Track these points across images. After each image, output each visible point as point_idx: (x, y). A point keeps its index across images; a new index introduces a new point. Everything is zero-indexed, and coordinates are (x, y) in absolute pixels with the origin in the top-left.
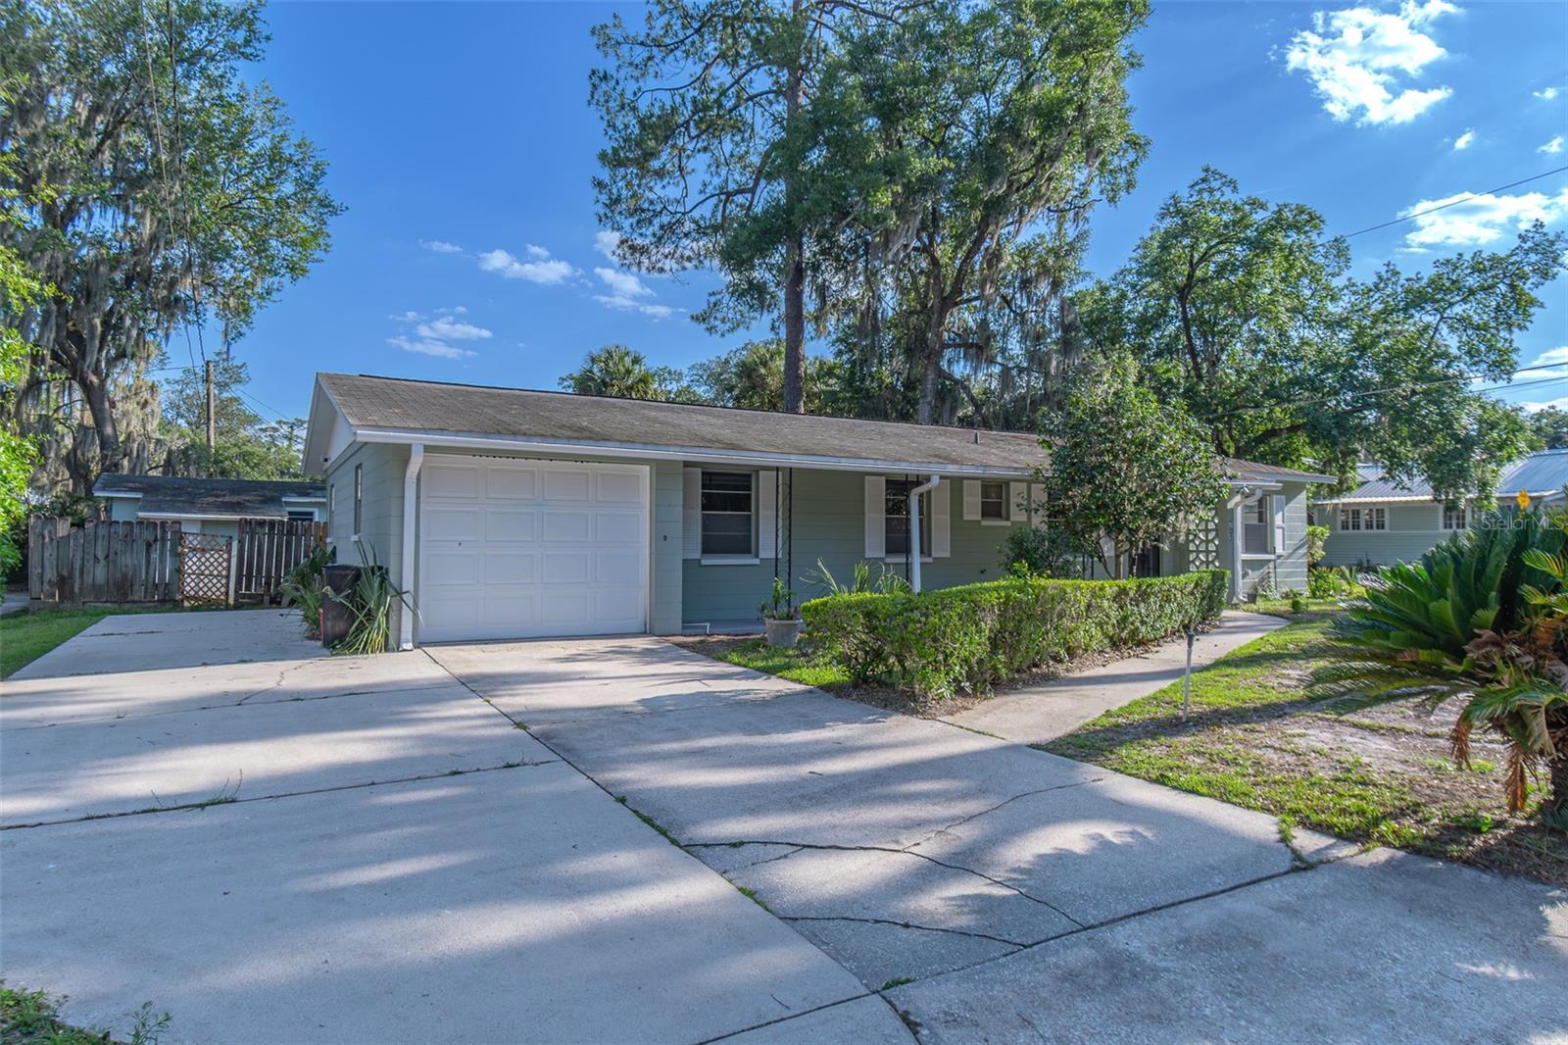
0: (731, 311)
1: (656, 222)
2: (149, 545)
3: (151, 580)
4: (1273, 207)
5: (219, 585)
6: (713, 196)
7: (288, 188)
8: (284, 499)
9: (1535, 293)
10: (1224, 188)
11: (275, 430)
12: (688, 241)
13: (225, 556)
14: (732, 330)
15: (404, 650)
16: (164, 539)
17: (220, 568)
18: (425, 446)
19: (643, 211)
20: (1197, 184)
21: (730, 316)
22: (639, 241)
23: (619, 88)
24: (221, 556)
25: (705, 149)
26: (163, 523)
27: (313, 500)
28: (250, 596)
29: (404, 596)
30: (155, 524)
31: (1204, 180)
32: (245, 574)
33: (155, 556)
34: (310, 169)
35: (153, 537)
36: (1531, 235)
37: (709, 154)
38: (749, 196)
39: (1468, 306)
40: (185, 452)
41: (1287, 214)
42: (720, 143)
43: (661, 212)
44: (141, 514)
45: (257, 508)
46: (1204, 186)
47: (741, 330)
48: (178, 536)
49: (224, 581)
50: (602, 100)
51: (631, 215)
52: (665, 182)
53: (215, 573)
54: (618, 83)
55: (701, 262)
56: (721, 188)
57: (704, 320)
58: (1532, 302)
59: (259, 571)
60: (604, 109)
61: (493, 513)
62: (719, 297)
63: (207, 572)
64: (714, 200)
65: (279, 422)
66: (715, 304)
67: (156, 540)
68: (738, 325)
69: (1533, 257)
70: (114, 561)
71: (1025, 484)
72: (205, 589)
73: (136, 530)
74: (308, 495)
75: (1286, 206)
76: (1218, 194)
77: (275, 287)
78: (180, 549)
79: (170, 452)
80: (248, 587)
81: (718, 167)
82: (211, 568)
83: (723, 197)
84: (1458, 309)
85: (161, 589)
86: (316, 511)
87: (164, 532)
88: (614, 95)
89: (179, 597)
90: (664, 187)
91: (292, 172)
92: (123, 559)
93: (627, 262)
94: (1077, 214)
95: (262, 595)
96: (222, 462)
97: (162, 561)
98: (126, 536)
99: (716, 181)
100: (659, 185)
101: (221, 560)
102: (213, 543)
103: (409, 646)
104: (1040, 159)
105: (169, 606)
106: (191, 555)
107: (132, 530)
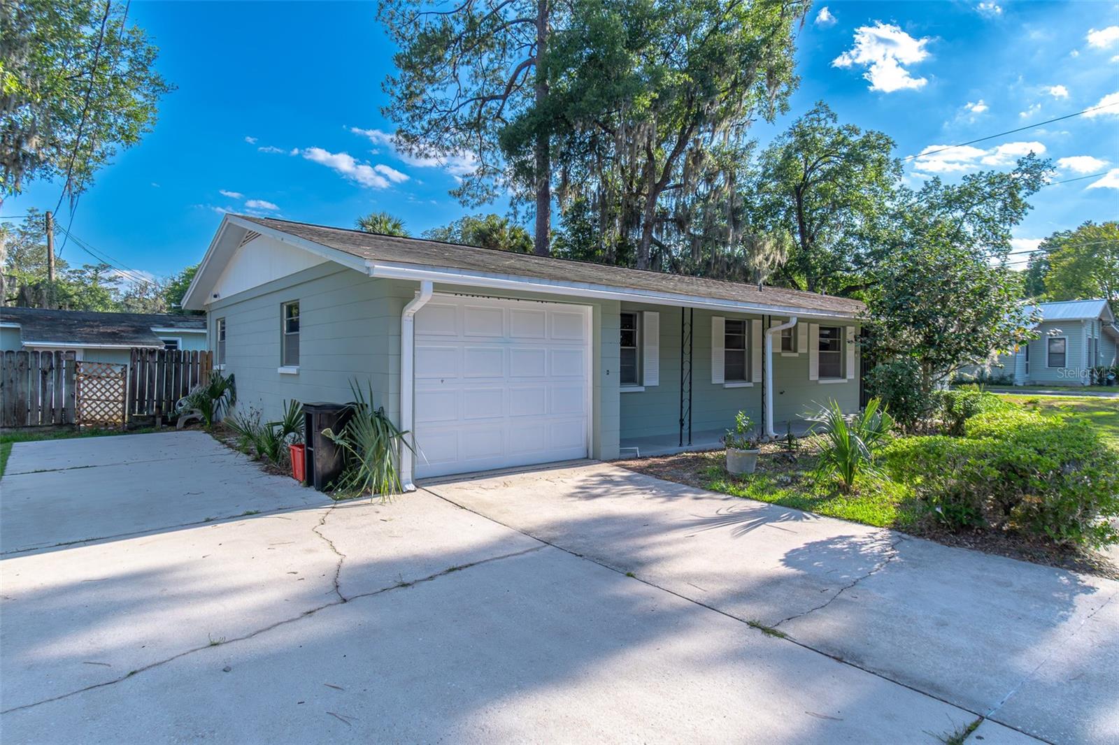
0: (480, 189)
1: (427, 117)
2: (45, 373)
3: (47, 406)
4: (863, 133)
5: (115, 409)
6: (472, 100)
7: (124, 67)
8: (154, 330)
9: (1028, 200)
10: (828, 119)
11: (82, 272)
12: (448, 135)
13: (121, 383)
14: (478, 204)
15: (409, 491)
16: (59, 368)
17: (116, 394)
18: (434, 283)
19: (417, 108)
20: (811, 114)
21: (479, 193)
22: (413, 131)
23: (401, 9)
24: (117, 383)
25: (468, 63)
26: (58, 353)
27: (178, 330)
28: (143, 419)
29: (405, 436)
30: (50, 354)
31: (816, 112)
32: (136, 396)
33: (51, 383)
34: (143, 53)
35: (48, 367)
36: (1025, 161)
37: (470, 67)
38: (501, 102)
39: (982, 207)
40: (36, 287)
41: (873, 138)
42: (481, 58)
43: (431, 110)
44: (27, 343)
45: (131, 338)
46: (816, 116)
47: (486, 205)
48: (73, 365)
49: (120, 406)
50: (388, 17)
51: (408, 110)
52: (436, 86)
53: (112, 398)
54: (400, 5)
55: (456, 151)
56: (478, 94)
57: (459, 195)
58: (1026, 205)
59: (151, 395)
60: (388, 25)
61: (469, 350)
62: (471, 178)
63: (103, 398)
64: (472, 103)
65: (86, 266)
66: (468, 184)
67: (51, 368)
68: (484, 200)
69: (1026, 176)
70: (10, 389)
71: (806, 324)
72: (102, 413)
73: (31, 359)
74: (172, 326)
75: (872, 133)
76: (823, 123)
77: (109, 152)
78: (75, 377)
79: (23, 288)
80: (141, 411)
81: (476, 77)
82: (107, 394)
83: (479, 102)
84: (975, 209)
85: (58, 414)
86: (180, 340)
87: (59, 361)
88: (397, 14)
89: (75, 421)
90: (434, 90)
91: (128, 53)
92: (19, 385)
93: (402, 147)
94: (737, 129)
95: (154, 417)
96: (71, 296)
97: (58, 388)
98: (21, 365)
99: (475, 88)
100: (431, 88)
101: (116, 387)
102: (109, 371)
103: (411, 487)
104: (735, 84)
105: (66, 429)
106: (86, 382)
107: (27, 359)
